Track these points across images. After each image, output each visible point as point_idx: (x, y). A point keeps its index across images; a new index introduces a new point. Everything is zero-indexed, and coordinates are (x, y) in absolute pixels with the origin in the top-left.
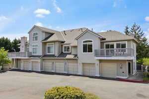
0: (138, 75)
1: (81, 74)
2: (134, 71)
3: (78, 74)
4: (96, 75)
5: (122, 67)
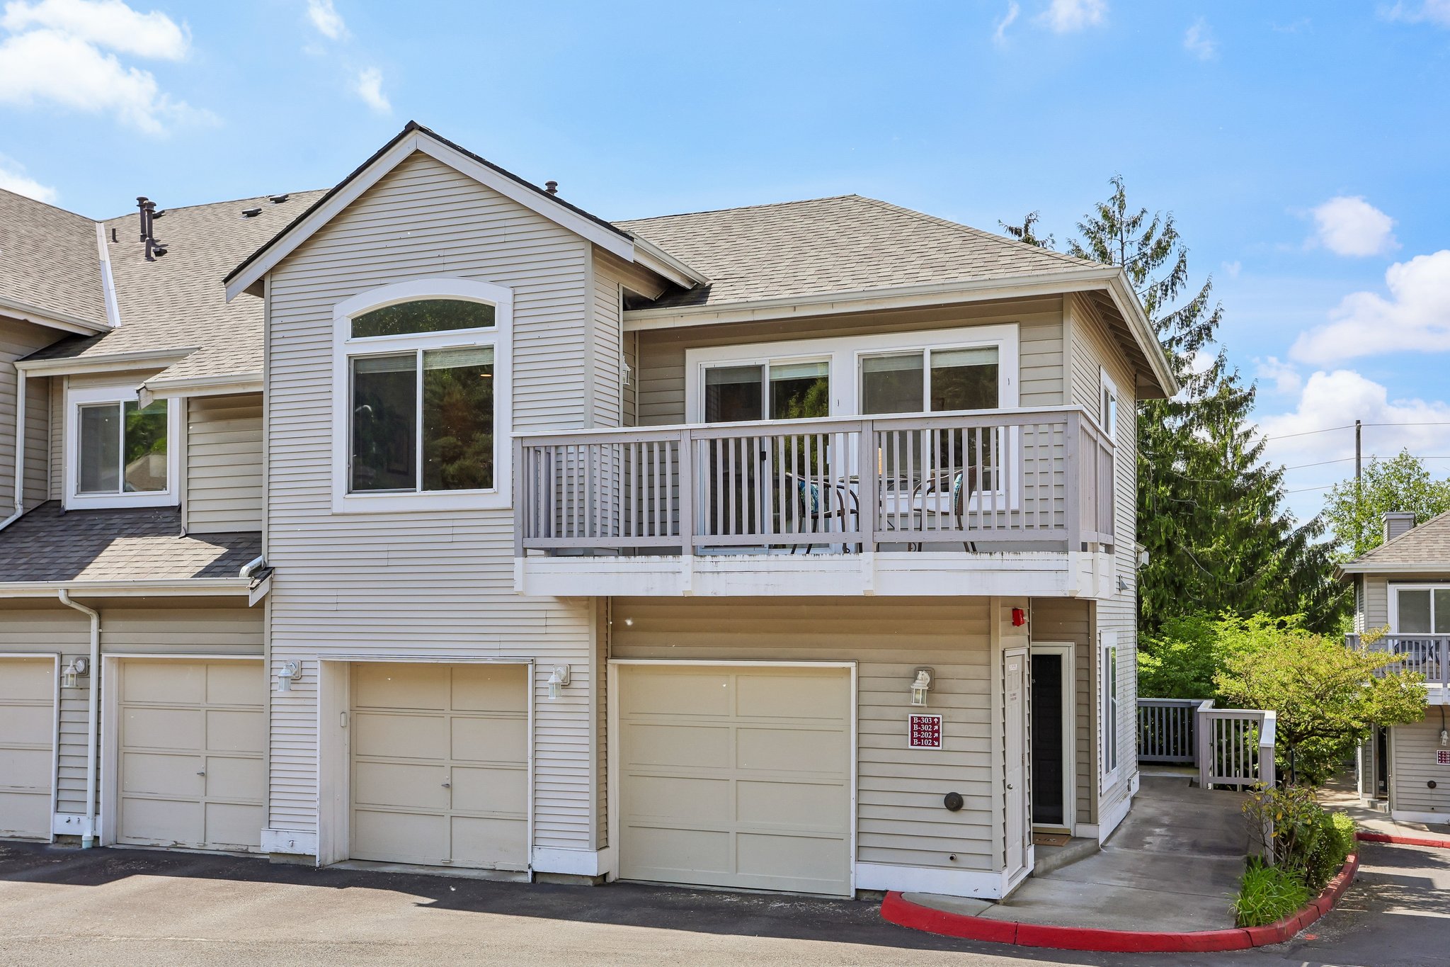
0: (1156, 839)
1: (308, 844)
2: (1107, 781)
3: (270, 843)
4: (548, 861)
5: (940, 716)
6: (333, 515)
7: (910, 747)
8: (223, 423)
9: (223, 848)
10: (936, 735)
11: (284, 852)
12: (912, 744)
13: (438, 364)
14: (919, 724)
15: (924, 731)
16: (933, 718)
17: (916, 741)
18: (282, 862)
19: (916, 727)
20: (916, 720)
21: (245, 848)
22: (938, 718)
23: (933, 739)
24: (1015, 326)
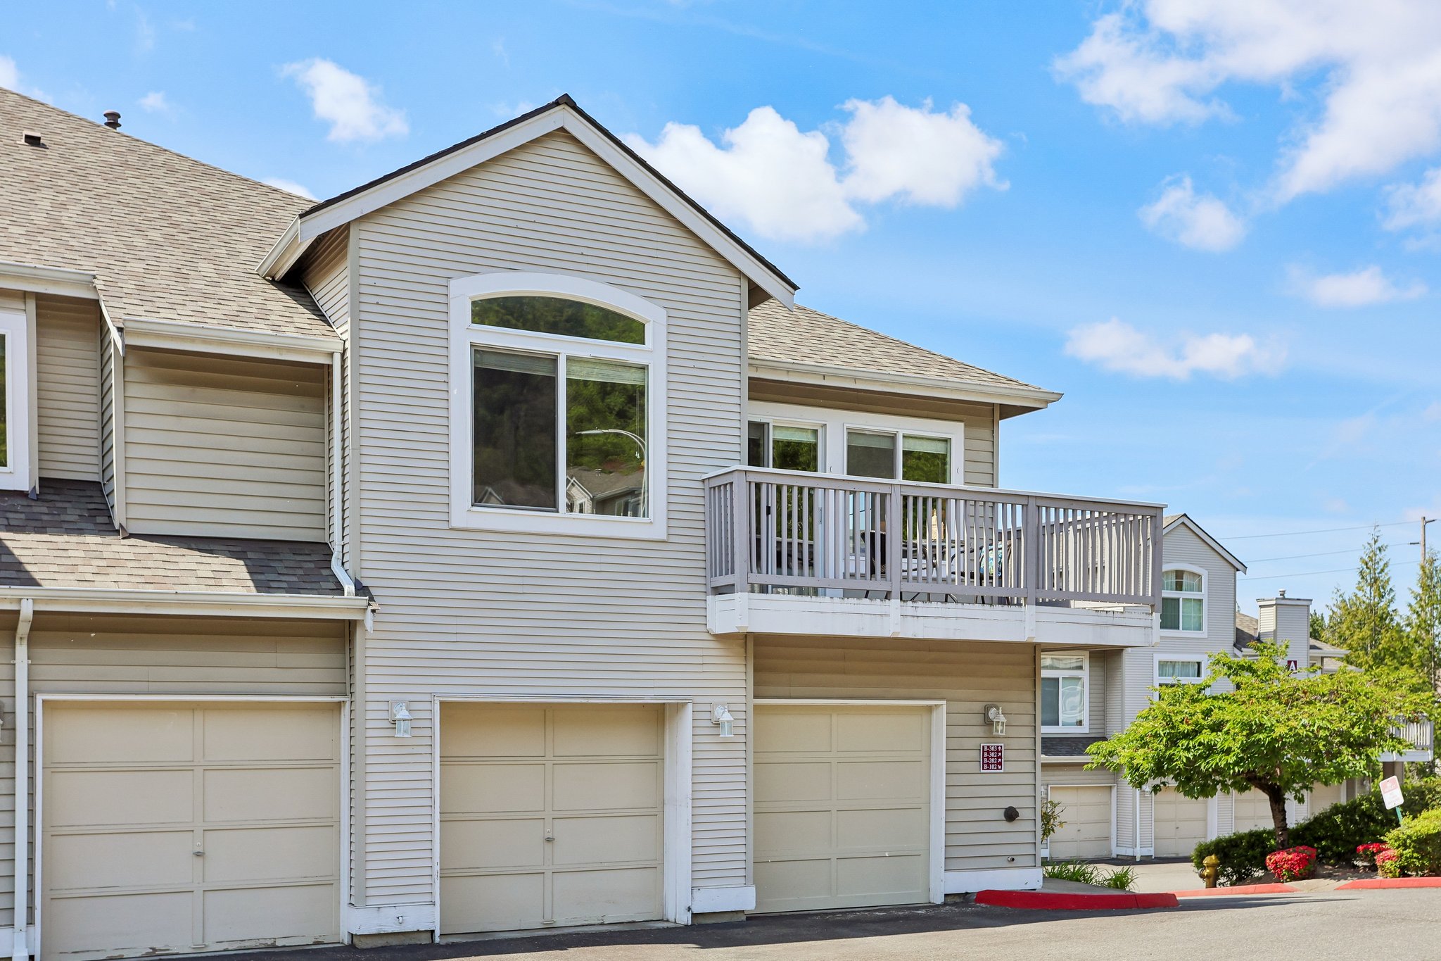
1: (423, 918)
5: (1002, 745)
6: (451, 529)
7: (982, 771)
8: (185, 390)
9: (235, 946)
10: (1000, 760)
11: (390, 931)
12: (983, 769)
13: (582, 374)
14: (988, 752)
15: (992, 758)
16: (998, 747)
17: (986, 766)
18: (380, 945)
19: (986, 754)
20: (986, 749)
21: (269, 942)
22: (1001, 746)
23: (997, 764)
24: (962, 424)
